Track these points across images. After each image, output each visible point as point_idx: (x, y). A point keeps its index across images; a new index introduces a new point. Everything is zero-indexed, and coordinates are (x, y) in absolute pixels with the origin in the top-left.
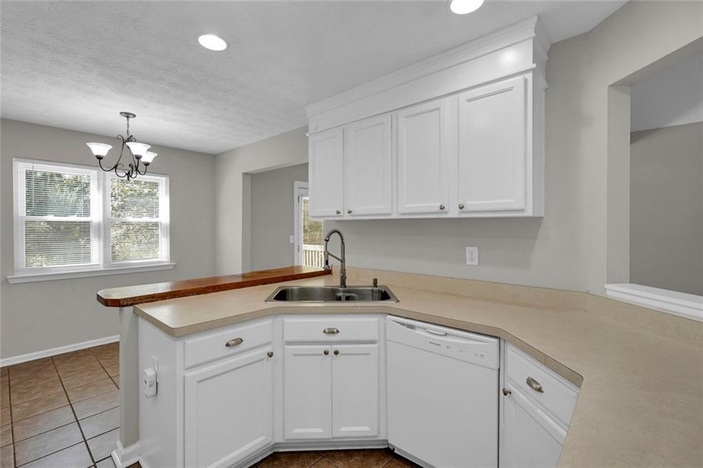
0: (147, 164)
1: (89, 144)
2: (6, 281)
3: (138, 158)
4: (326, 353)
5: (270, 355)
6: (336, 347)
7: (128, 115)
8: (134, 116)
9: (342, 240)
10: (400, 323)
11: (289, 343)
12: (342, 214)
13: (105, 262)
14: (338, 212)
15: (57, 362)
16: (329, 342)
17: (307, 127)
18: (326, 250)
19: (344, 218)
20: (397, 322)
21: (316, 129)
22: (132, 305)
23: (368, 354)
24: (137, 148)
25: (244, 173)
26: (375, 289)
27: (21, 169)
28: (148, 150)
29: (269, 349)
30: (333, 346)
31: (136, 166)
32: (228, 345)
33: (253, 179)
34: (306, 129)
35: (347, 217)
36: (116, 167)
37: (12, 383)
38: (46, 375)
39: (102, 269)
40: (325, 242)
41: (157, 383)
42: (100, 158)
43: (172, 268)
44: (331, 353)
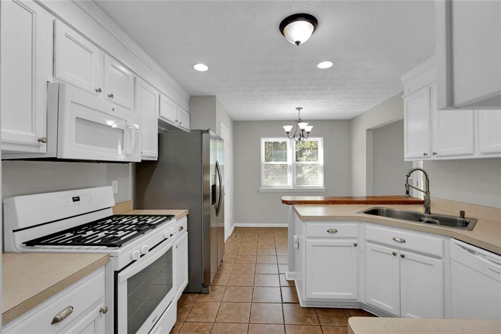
0: (308, 133)
1: (284, 127)
2: (259, 190)
3: (303, 130)
4: (394, 254)
5: (356, 245)
6: (403, 253)
7: (299, 109)
8: (302, 108)
9: (426, 176)
10: (461, 246)
11: (369, 241)
12: (429, 155)
13: (293, 185)
14: (425, 154)
15: (274, 230)
16: (398, 247)
17: (403, 92)
18: (407, 183)
19: (431, 159)
20: (459, 245)
21: (409, 92)
22: (292, 204)
23: (432, 266)
24: (302, 126)
25: (367, 130)
26: (462, 219)
27: (263, 141)
28: (308, 125)
29: (355, 241)
30: (401, 251)
31: (303, 134)
32: (328, 231)
33: (374, 133)
34: (402, 93)
35: (434, 158)
36: (294, 136)
37: (260, 234)
38: (270, 234)
39: (292, 188)
40: (406, 177)
41: (298, 243)
42: (288, 133)
43: (324, 191)
44: (399, 255)
